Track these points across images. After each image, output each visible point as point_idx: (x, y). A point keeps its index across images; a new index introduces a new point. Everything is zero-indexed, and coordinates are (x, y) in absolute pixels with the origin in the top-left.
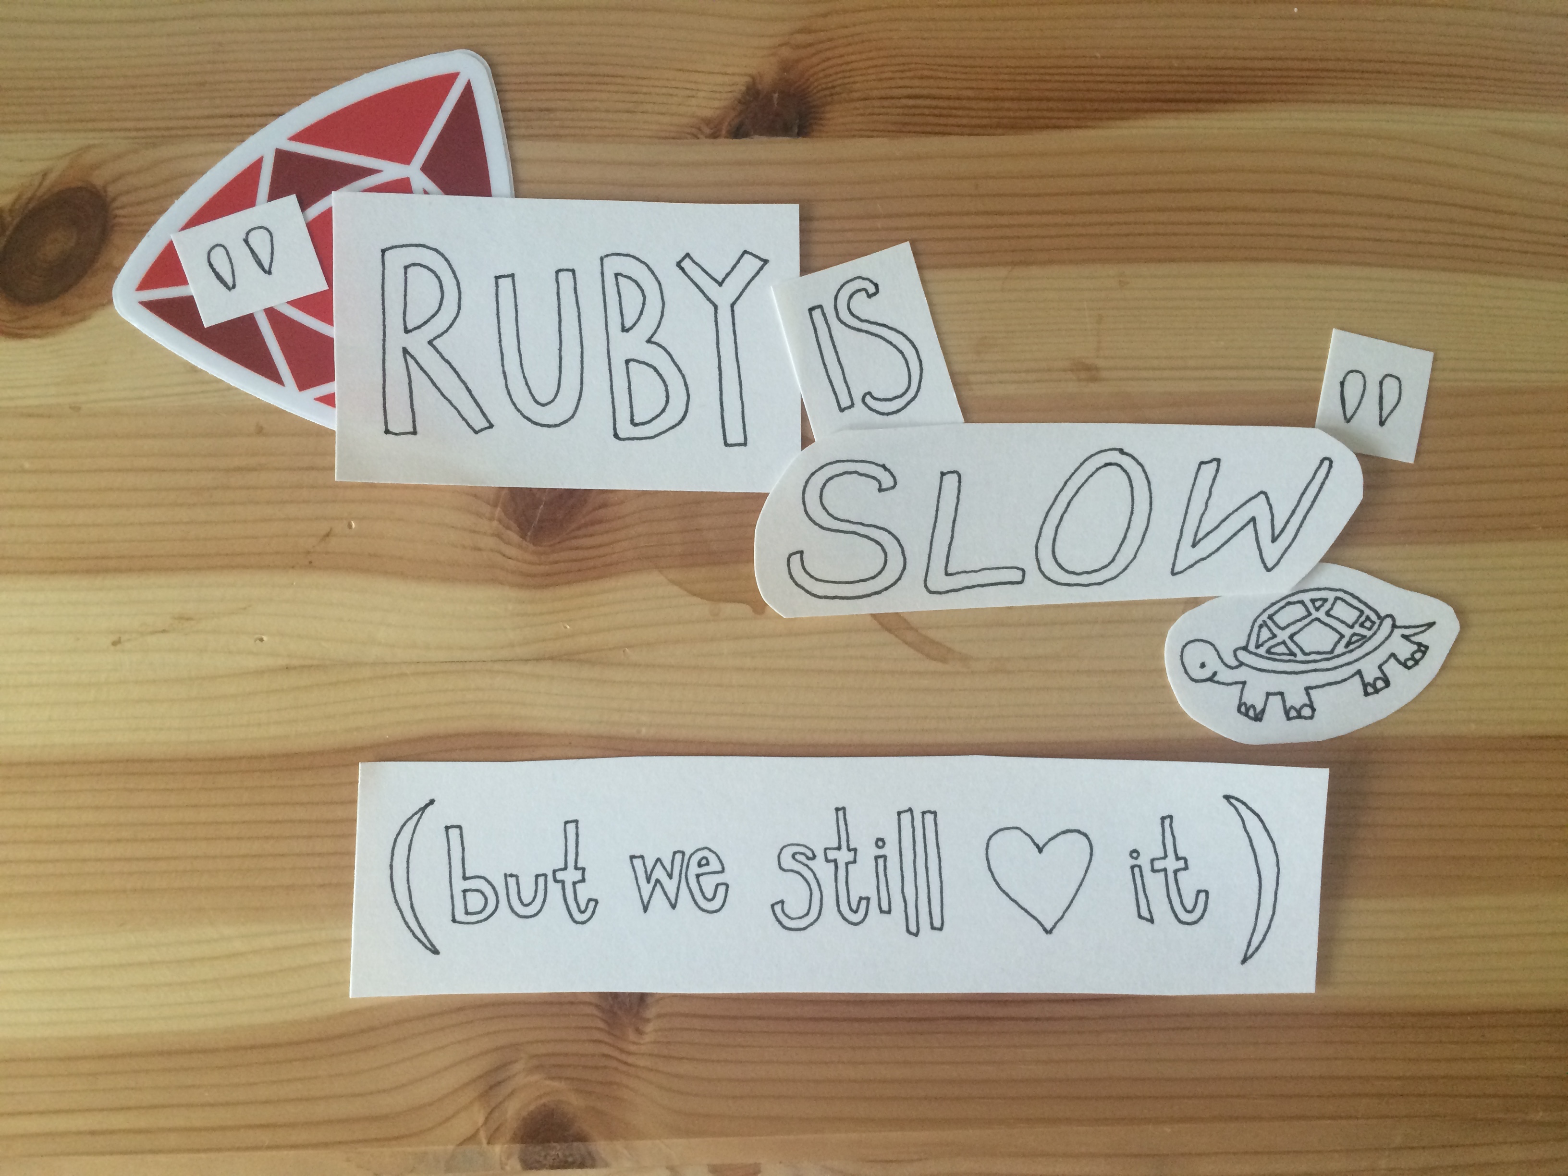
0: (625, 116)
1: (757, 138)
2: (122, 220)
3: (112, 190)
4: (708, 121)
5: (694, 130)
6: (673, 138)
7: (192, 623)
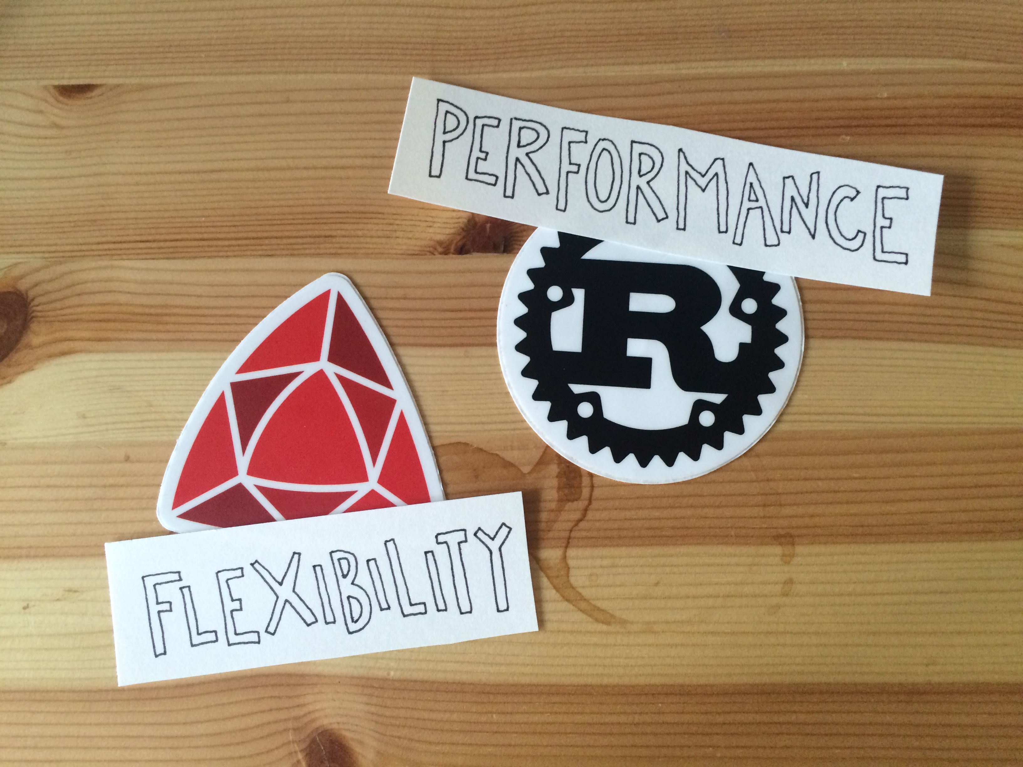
0: (383, 240)
1: (475, 254)
4: (440, 243)
5: (431, 249)
6: (417, 255)
7: (77, 594)
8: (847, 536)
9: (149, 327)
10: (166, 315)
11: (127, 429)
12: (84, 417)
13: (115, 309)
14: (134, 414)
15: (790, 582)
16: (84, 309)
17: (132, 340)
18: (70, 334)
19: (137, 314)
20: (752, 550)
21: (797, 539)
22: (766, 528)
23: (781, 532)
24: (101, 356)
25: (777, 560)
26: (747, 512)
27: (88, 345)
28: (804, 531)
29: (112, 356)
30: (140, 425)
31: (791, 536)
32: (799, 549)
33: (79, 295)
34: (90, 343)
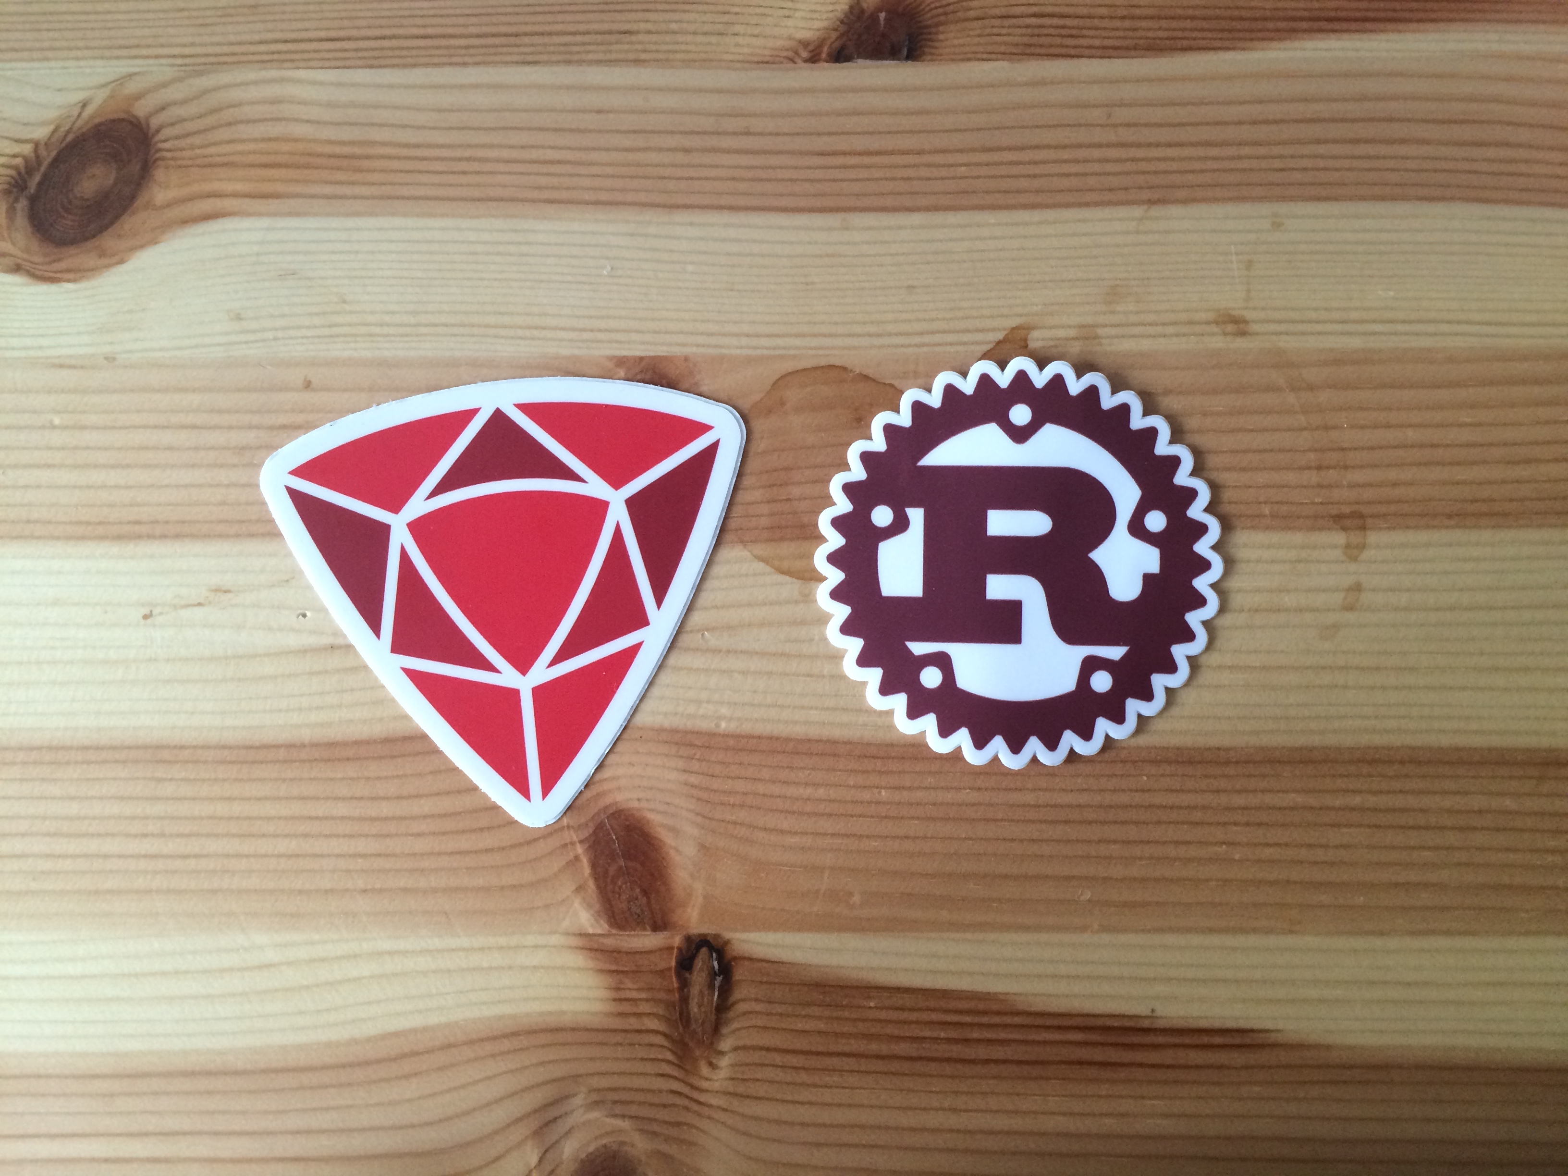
0: (713, 39)
1: (861, 62)
2: (165, 154)
3: (155, 122)
4: (806, 44)
5: (790, 54)
6: (766, 63)
7: (229, 595)
8: (1450, 516)
9: (340, 176)
10: (368, 157)
11: (307, 337)
12: (239, 318)
13: (286, 147)
14: (317, 314)
15: (1358, 588)
16: (240, 147)
17: (313, 196)
18: (217, 186)
19: (319, 155)
20: (1298, 538)
21: (1369, 521)
22: (1321, 503)
23: (1347, 510)
24: (265, 222)
25: (1338, 553)
26: (1290, 477)
27: (246, 204)
28: (1383, 509)
29: (281, 222)
30: (327, 331)
31: (1361, 516)
32: (1373, 537)
33: (230, 124)
34: (247, 200)
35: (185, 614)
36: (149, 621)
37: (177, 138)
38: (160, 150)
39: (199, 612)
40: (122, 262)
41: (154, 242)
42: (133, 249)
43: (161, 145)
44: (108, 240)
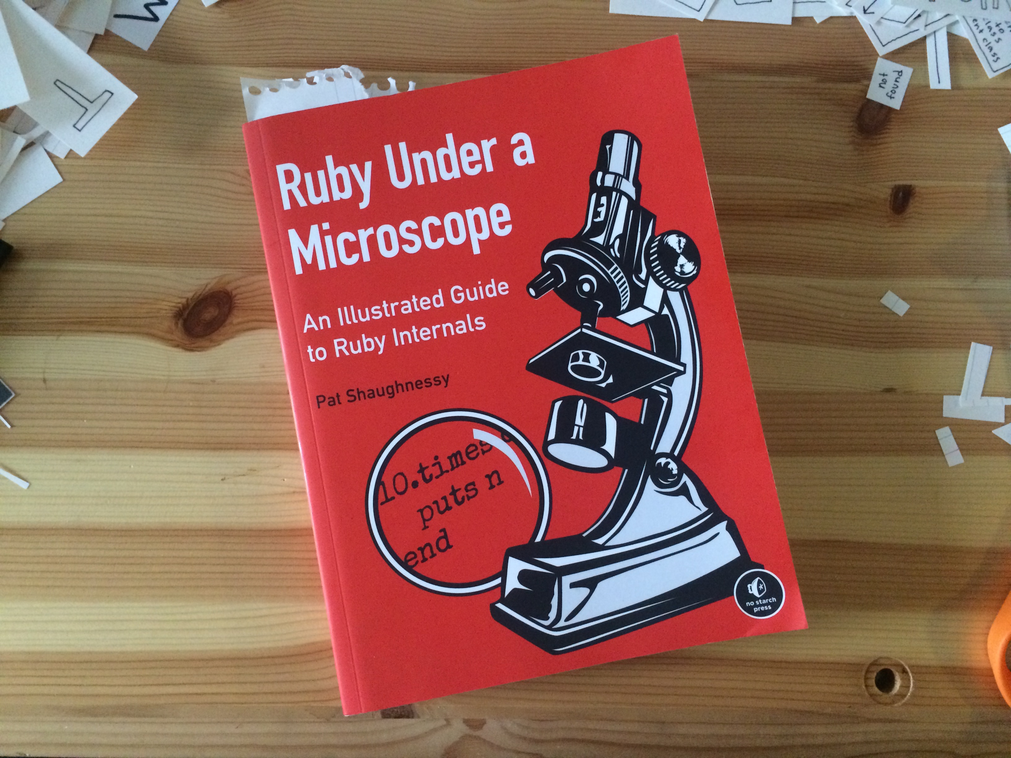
2: (238, 305)
3: (234, 293)
35: (238, 479)
36: (225, 481)
37: (243, 299)
38: (235, 303)
39: (243, 479)
40: (219, 345)
41: (232, 337)
42: (224, 340)
43: (236, 301)
44: (214, 336)
